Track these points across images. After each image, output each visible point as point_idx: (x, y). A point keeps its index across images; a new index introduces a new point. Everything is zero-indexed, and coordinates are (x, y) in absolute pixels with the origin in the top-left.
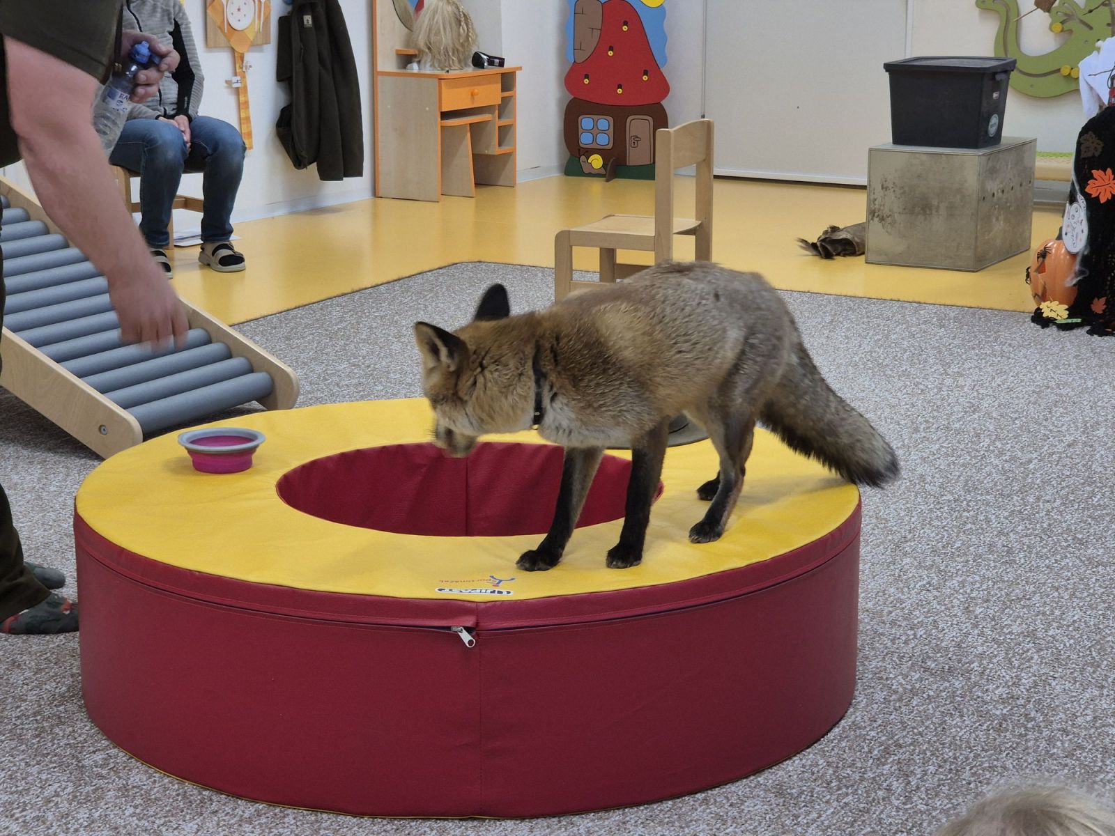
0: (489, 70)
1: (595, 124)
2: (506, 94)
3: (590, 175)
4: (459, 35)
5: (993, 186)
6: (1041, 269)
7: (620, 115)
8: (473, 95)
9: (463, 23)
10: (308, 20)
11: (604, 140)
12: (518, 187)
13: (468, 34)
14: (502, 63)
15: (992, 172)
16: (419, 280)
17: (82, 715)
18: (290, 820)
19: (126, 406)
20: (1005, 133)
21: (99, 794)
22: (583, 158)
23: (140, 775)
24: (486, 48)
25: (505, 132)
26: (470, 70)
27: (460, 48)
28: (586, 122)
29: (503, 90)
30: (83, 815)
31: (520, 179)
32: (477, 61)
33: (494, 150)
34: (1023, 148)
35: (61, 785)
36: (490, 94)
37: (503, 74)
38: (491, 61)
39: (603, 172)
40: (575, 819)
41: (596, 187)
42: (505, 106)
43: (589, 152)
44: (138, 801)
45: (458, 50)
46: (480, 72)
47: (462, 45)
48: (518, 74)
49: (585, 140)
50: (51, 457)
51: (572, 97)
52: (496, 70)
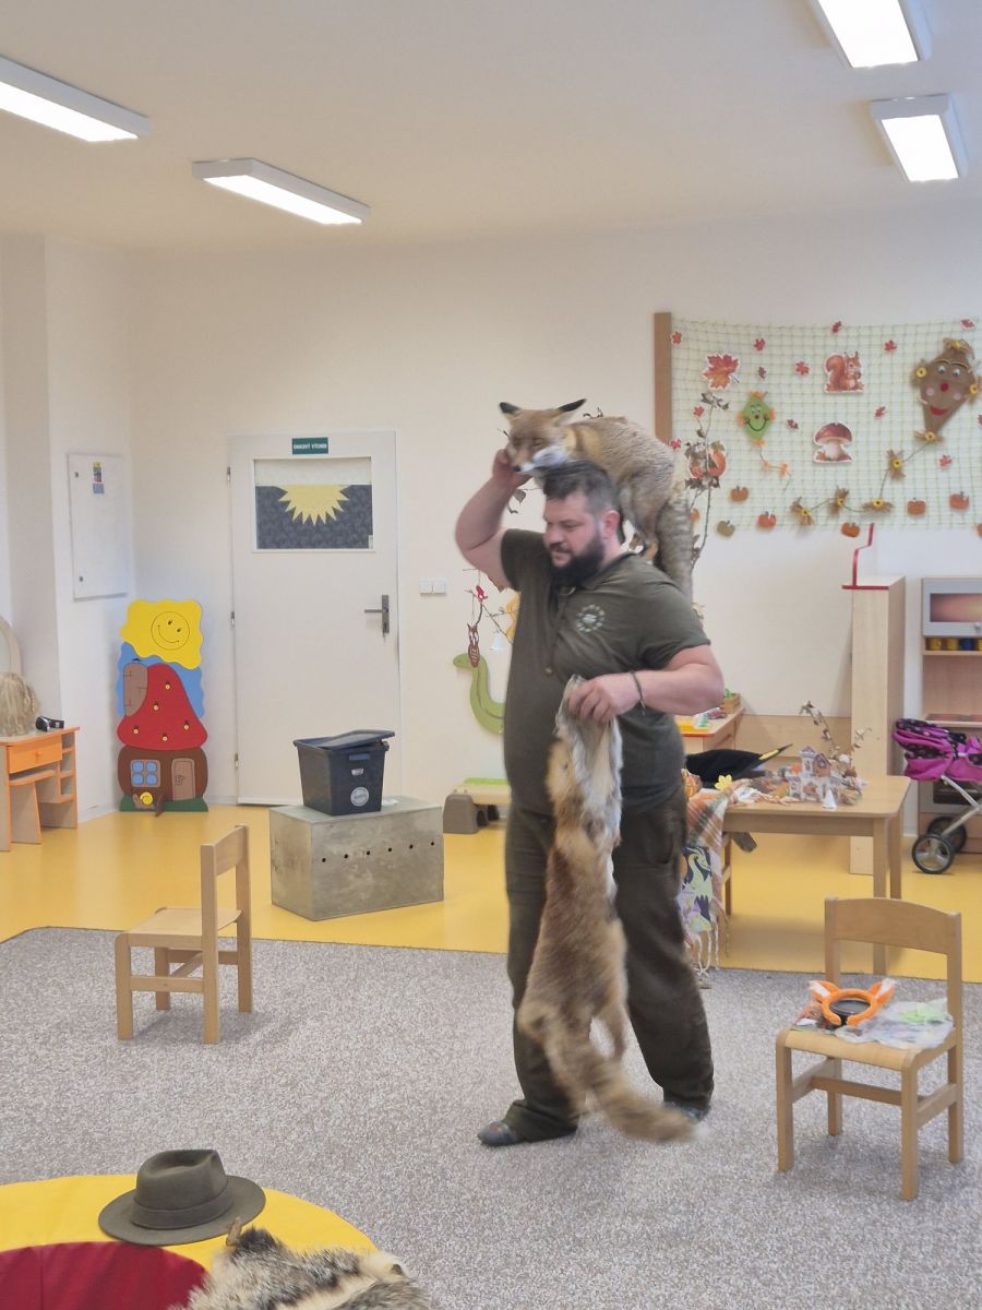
0: (51, 732)
1: (145, 768)
2: (67, 750)
3: (142, 810)
4: (23, 705)
7: (165, 758)
8: (37, 755)
9: (27, 695)
11: (154, 781)
12: (79, 829)
13: (31, 705)
14: (62, 725)
22: (135, 796)
24: (48, 714)
25: (67, 783)
26: (35, 734)
27: (25, 717)
28: (137, 766)
29: (63, 747)
31: (81, 820)
32: (41, 725)
33: (57, 798)
36: (53, 753)
37: (63, 735)
38: (53, 723)
39: (153, 807)
41: (147, 820)
42: (67, 760)
43: (140, 791)
45: (23, 719)
46: (43, 735)
47: (27, 714)
48: (76, 733)
49: (137, 781)
51: (124, 745)
52: (57, 732)
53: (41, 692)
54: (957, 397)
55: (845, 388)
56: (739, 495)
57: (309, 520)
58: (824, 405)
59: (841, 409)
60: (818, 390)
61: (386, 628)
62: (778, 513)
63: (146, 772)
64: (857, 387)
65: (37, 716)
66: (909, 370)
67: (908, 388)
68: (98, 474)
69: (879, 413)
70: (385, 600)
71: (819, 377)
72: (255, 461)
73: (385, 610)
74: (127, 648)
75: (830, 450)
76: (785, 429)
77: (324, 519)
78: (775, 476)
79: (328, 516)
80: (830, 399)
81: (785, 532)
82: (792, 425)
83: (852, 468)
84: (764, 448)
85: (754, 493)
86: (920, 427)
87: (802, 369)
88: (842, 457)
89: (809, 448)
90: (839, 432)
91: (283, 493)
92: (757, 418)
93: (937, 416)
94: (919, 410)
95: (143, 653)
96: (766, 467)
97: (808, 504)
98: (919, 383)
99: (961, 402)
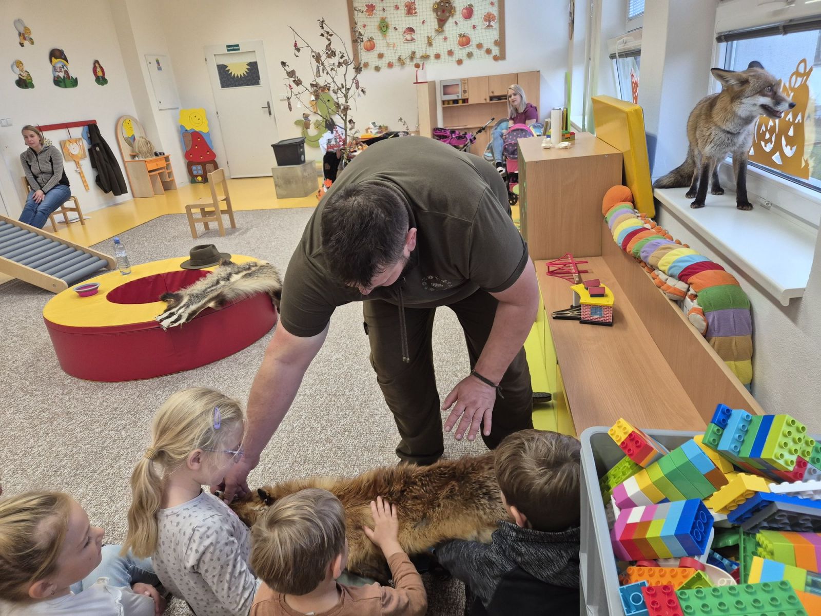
0: (160, 157)
2: (167, 163)
3: (198, 182)
4: (148, 148)
5: (306, 174)
6: (320, 195)
7: (203, 164)
8: (157, 165)
9: (149, 145)
10: (98, 149)
11: (201, 172)
12: (178, 189)
14: (164, 154)
15: (305, 170)
16: (151, 222)
17: (62, 370)
18: (129, 385)
19: (60, 277)
20: (307, 159)
21: (71, 391)
22: (195, 178)
23: (82, 383)
24: (158, 151)
25: (170, 174)
26: (154, 157)
28: (194, 168)
29: (166, 161)
30: (67, 398)
31: (178, 187)
32: (156, 154)
33: (168, 180)
34: (311, 163)
35: (58, 391)
36: (163, 164)
37: (165, 157)
38: (160, 154)
39: (202, 181)
40: (208, 366)
41: (201, 186)
42: (168, 166)
43: (197, 176)
44: (83, 390)
45: (149, 152)
46: (158, 157)
48: (170, 157)
49: (195, 173)
50: (40, 296)
51: (188, 161)
52: (162, 156)
53: (154, 143)
54: (448, 15)
55: (411, 14)
56: (381, 56)
57: (238, 76)
58: (405, 21)
59: (411, 22)
60: (403, 15)
61: (270, 114)
62: (394, 61)
63: (197, 169)
64: (415, 13)
65: (154, 151)
66: (432, 6)
67: (432, 13)
68: (158, 62)
69: (423, 22)
70: (268, 103)
71: (403, 10)
72: (215, 55)
73: (269, 107)
74: (182, 127)
75: (409, 37)
76: (393, 30)
77: (242, 75)
78: (392, 48)
79: (244, 74)
80: (407, 18)
81: (397, 69)
82: (396, 29)
83: (416, 43)
84: (387, 38)
85: (385, 55)
86: (437, 27)
87: (397, 8)
88: (413, 39)
89: (402, 37)
90: (411, 30)
91: (227, 67)
92: (384, 27)
93: (442, 22)
94: (436, 20)
95: (188, 128)
96: (388, 45)
97: (403, 57)
98: (435, 10)
99: (449, 16)
